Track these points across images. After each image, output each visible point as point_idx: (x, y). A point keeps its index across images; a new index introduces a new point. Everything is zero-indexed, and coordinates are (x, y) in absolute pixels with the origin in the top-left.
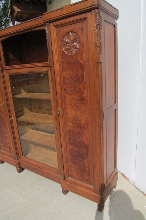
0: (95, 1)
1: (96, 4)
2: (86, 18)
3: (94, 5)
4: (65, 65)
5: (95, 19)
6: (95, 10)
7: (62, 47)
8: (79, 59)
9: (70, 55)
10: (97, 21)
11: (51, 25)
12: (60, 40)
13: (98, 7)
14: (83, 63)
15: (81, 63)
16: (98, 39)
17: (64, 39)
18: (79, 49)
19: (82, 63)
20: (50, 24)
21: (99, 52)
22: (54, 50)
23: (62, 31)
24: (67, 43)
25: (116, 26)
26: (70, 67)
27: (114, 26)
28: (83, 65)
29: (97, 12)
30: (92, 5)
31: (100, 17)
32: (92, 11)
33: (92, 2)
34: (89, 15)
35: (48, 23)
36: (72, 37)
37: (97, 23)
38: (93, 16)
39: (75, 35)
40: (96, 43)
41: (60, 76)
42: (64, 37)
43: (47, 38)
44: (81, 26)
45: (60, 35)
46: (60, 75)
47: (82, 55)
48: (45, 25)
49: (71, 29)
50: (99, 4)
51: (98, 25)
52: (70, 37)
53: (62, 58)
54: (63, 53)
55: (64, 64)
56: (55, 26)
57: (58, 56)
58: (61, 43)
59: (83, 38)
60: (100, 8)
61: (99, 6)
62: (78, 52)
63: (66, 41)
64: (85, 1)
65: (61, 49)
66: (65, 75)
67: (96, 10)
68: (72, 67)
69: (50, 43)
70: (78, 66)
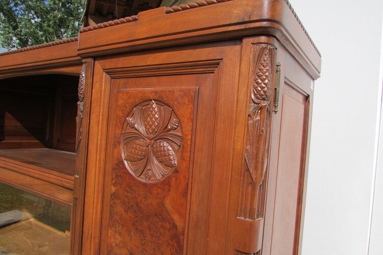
0: (261, 6)
1: (266, 16)
2: (218, 64)
3: (255, 19)
4: (119, 209)
5: (254, 71)
6: (256, 40)
7: (119, 143)
8: (168, 204)
9: (143, 179)
10: (263, 80)
11: (99, 65)
12: (116, 121)
13: (271, 30)
14: (184, 229)
15: (175, 226)
16: (257, 154)
17: (130, 119)
18: (176, 171)
19: (179, 223)
20: (96, 62)
21: (256, 207)
22: (92, 147)
23: (128, 93)
24: (138, 136)
25: (310, 97)
26: (134, 225)
27: (307, 98)
28: (183, 234)
29: (264, 45)
30: (247, 19)
31: (275, 68)
32: (245, 41)
33: (250, 9)
34: (229, 52)
35: (91, 60)
36: (156, 119)
37: (262, 88)
38: (245, 59)
39: (168, 116)
40: (248, 170)
41: (97, 240)
42: (130, 113)
43: (78, 103)
44: (195, 87)
45: (120, 102)
46: (98, 235)
47: (185, 194)
48: (81, 64)
49: (156, 92)
50: (277, 19)
51: (264, 99)
52: (151, 119)
53: (114, 181)
54: (117, 165)
55: (115, 203)
56: (109, 72)
57: (102, 169)
58: (118, 131)
59: (194, 131)
60: (278, 35)
61: (276, 25)
62: (169, 178)
63: (136, 129)
64: (209, 4)
65: (116, 151)
66: (113, 245)
67: (263, 39)
68: (140, 227)
69: (85, 122)
70: (162, 231)
